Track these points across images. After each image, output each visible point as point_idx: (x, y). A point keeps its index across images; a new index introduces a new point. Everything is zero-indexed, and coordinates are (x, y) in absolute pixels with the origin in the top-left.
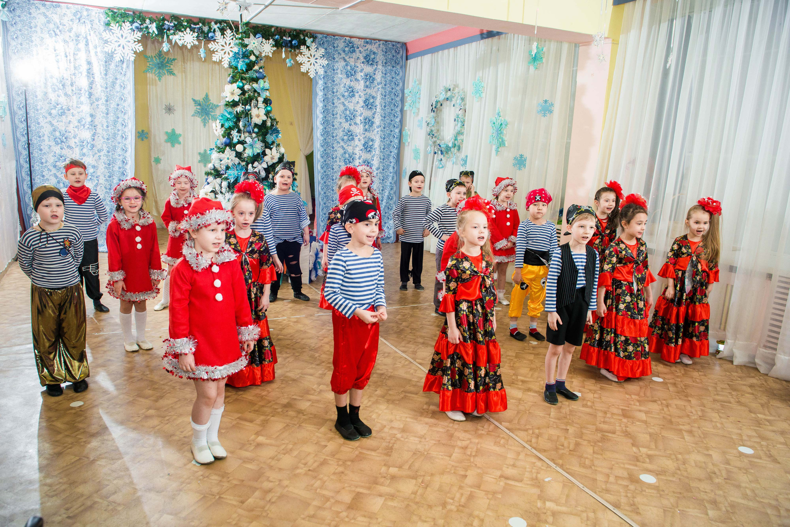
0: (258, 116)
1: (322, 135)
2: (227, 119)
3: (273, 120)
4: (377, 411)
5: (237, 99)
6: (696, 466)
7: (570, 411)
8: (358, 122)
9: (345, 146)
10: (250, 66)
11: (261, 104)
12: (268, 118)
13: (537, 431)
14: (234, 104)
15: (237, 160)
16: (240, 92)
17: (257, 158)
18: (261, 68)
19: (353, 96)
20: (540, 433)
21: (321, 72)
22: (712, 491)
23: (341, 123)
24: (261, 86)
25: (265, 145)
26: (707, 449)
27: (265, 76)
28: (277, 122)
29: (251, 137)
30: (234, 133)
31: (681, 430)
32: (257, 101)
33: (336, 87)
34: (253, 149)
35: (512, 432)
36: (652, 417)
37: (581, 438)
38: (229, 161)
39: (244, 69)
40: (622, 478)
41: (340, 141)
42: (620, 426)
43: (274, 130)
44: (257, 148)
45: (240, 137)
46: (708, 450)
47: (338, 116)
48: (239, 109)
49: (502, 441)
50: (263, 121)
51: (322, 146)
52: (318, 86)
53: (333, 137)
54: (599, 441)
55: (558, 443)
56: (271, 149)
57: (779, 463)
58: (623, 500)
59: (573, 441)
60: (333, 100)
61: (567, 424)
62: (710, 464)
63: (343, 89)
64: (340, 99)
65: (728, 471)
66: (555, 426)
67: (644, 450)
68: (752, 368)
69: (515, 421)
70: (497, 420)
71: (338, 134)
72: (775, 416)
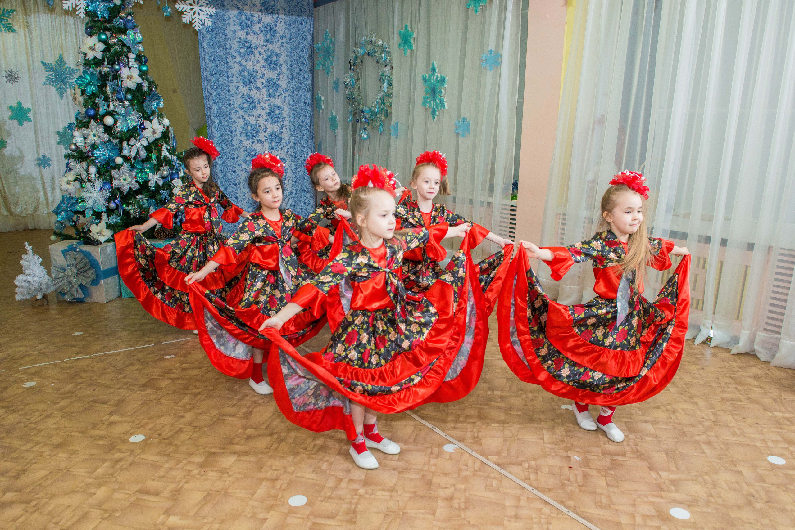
0: (130, 78)
2: (89, 84)
3: (151, 83)
4: (327, 458)
5: (99, 56)
6: (729, 488)
9: (245, 116)
10: (115, 12)
11: (133, 63)
12: (143, 80)
13: (533, 463)
14: (97, 63)
15: (106, 137)
16: (103, 47)
17: (131, 134)
18: (129, 14)
19: (252, 53)
20: (537, 465)
22: (756, 520)
23: (238, 87)
24: (132, 39)
25: (143, 116)
26: (734, 463)
27: (135, 25)
28: (156, 86)
29: (124, 106)
30: (100, 101)
31: (697, 442)
32: (128, 58)
33: (229, 42)
34: (127, 122)
35: (505, 469)
36: (661, 429)
37: (588, 466)
38: (96, 138)
39: (106, 16)
41: (239, 110)
42: (629, 445)
43: (153, 96)
44: (132, 119)
45: (108, 106)
46: (735, 465)
47: (234, 78)
48: (104, 69)
49: (495, 483)
50: (138, 84)
51: (217, 117)
53: (230, 105)
54: (610, 469)
55: (562, 477)
56: (151, 121)
59: (578, 472)
60: (226, 58)
61: (567, 449)
62: (744, 484)
64: (235, 57)
65: (767, 492)
66: (553, 454)
67: (664, 474)
68: (751, 355)
69: (505, 453)
70: (483, 454)
71: (236, 101)
72: (792, 413)
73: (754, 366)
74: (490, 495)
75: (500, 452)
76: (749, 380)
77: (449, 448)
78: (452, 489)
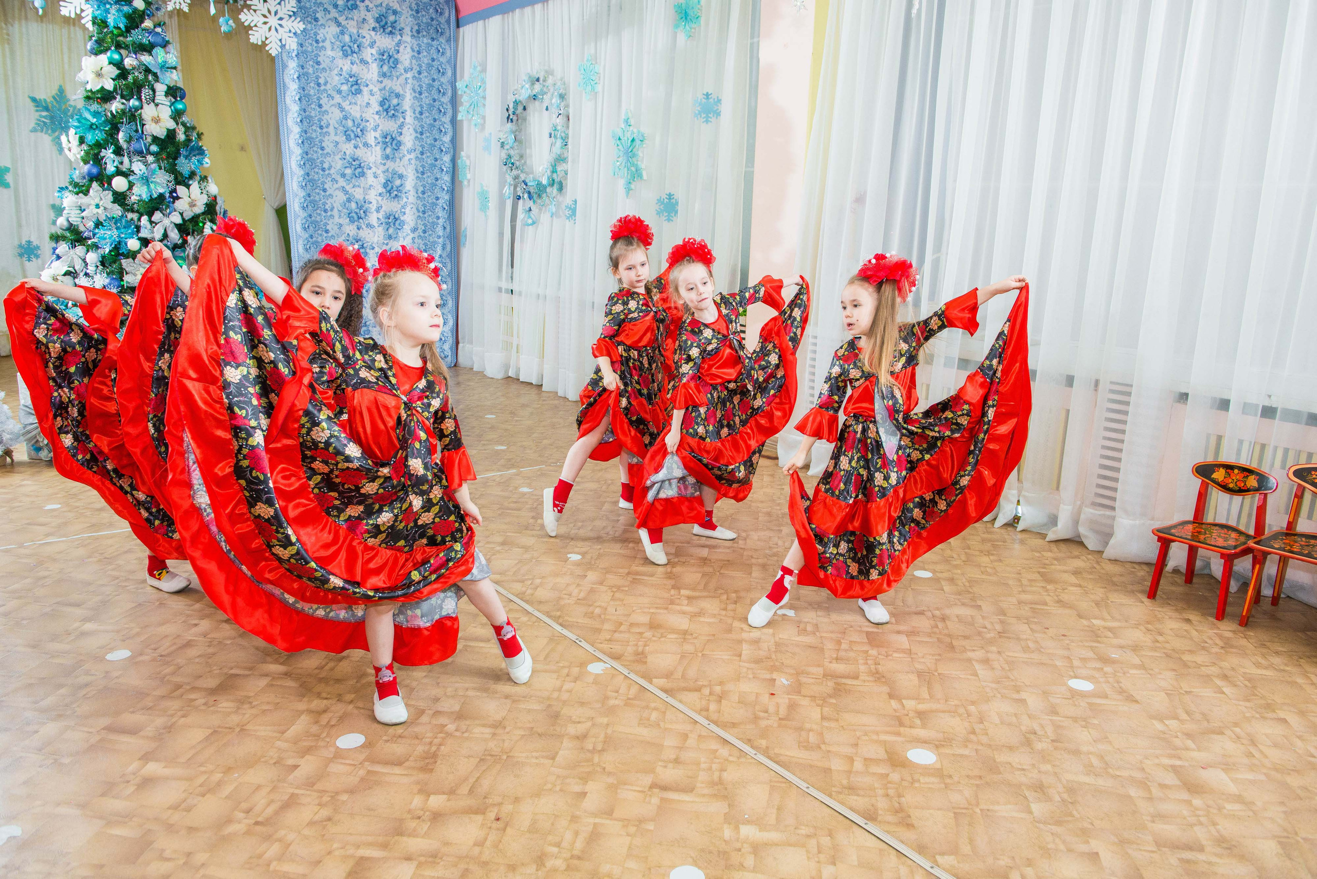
0: (157, 120)
1: (300, 166)
2: (91, 127)
3: (189, 129)
5: (109, 85)
6: (1002, 723)
7: (777, 645)
8: (371, 141)
9: (348, 188)
10: (134, 20)
11: (161, 97)
12: (177, 124)
13: (718, 689)
14: (106, 97)
15: (117, 210)
16: (115, 72)
17: (156, 205)
18: (159, 25)
19: (359, 91)
20: (723, 692)
21: (292, 44)
22: (1034, 766)
23: (337, 143)
24: (160, 60)
25: (176, 179)
26: (1017, 689)
27: (168, 43)
28: (200, 136)
29: (146, 164)
30: (108, 154)
32: (154, 91)
33: (324, 74)
34: (148, 185)
36: (920, 642)
37: (799, 692)
38: (100, 211)
39: (122, 26)
40: (877, 761)
41: (338, 178)
42: (867, 664)
43: (193, 149)
44: (158, 183)
45: (122, 163)
46: (1018, 692)
47: (331, 129)
48: (116, 106)
49: (654, 716)
50: (169, 130)
51: (302, 187)
52: (286, 72)
53: (323, 170)
54: (830, 696)
55: (758, 708)
56: (188, 186)
57: (1137, 701)
58: (882, 804)
59: (783, 700)
60: (319, 99)
61: (773, 669)
62: (1026, 717)
63: (337, 78)
64: (333, 98)
65: (1057, 727)
66: (751, 676)
67: (910, 704)
68: (1075, 542)
69: (678, 675)
70: (644, 676)
71: (333, 164)
72: (1119, 621)
73: (1077, 557)
74: (645, 733)
75: (672, 674)
76: (1066, 577)
77: (596, 668)
78: (589, 724)
